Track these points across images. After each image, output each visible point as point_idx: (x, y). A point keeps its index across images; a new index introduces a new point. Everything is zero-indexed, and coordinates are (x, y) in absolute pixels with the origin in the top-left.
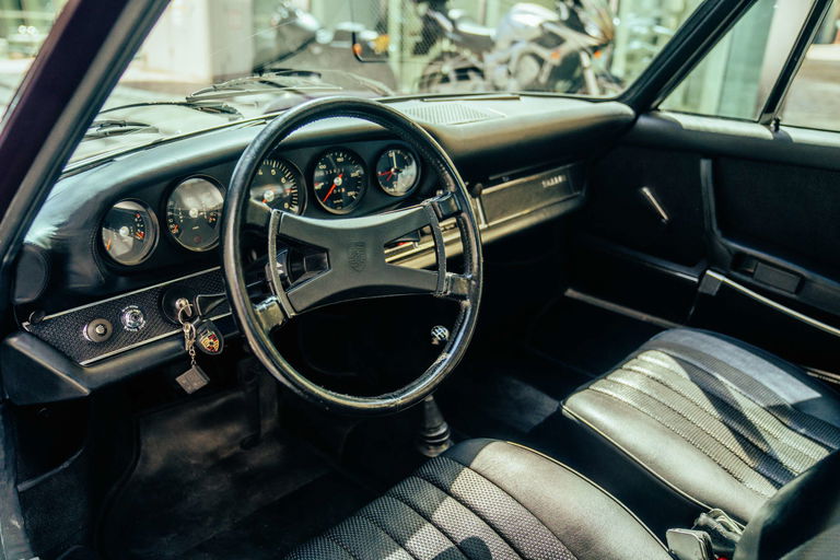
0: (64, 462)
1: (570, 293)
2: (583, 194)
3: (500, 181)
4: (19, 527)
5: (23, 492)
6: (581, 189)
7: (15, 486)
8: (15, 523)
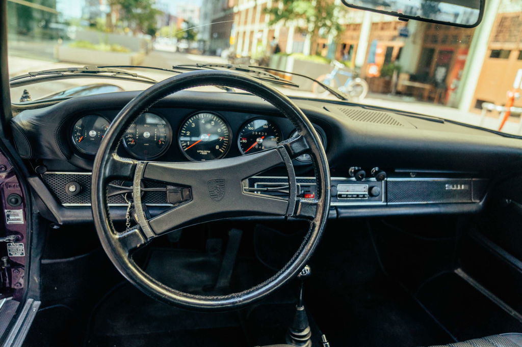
0: (71, 257)
1: (459, 272)
2: (481, 203)
3: (407, 175)
4: (37, 282)
5: (44, 264)
6: (481, 200)
7: (40, 259)
8: (36, 279)
